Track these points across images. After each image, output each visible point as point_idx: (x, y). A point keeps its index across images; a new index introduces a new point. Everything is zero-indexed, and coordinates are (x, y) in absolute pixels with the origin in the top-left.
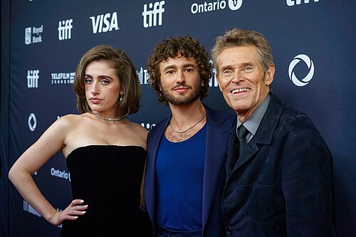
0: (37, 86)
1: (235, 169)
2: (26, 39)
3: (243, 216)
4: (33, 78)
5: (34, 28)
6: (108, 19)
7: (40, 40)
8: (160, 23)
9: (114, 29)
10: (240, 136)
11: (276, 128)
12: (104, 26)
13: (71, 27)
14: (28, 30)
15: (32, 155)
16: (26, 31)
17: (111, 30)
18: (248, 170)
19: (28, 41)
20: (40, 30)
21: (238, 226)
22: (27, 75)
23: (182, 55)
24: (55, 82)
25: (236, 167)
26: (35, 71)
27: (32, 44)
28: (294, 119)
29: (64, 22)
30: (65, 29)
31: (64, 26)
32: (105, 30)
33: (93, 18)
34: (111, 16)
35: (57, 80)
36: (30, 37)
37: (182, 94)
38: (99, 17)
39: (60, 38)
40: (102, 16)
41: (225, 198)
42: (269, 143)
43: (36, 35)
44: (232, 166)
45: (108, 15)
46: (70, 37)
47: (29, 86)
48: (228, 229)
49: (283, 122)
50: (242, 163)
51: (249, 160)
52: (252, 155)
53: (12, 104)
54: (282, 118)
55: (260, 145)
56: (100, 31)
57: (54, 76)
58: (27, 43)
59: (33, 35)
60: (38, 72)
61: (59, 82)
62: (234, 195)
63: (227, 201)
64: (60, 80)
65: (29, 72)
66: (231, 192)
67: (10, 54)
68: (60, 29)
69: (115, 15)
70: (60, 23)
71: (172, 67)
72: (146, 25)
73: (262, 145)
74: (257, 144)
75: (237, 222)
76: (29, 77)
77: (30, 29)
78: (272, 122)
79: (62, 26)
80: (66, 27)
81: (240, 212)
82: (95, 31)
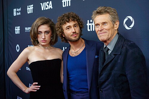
0: (19, 33)
1: (104, 65)
2: (14, 13)
3: (108, 85)
4: (17, 30)
5: (17, 9)
6: (48, 4)
7: (20, 14)
8: (70, 5)
9: (50, 8)
10: (105, 51)
11: (122, 47)
12: (46, 7)
13: (32, 8)
14: (15, 10)
15: (16, 65)
16: (14, 10)
17: (49, 8)
18: (110, 66)
19: (15, 14)
20: (20, 9)
21: (105, 89)
22: (15, 28)
23: (72, 20)
24: (27, 31)
25: (105, 64)
26: (18, 27)
27: (17, 16)
28: (130, 44)
29: (29, 6)
30: (30, 9)
31: (30, 7)
32: (47, 9)
33: (42, 4)
34: (49, 3)
35: (27, 30)
36: (16, 13)
37: (75, 37)
38: (44, 3)
39: (28, 13)
40: (45, 3)
41: (100, 77)
42: (119, 54)
43: (18, 12)
44: (103, 64)
45: (48, 2)
46: (32, 12)
47: (16, 33)
48: (101, 90)
49: (125, 45)
50: (107, 62)
51: (110, 61)
52: (112, 59)
53: (9, 41)
54: (124, 43)
55: (115, 55)
56: (45, 9)
57: (26, 29)
58: (15, 15)
59: (17, 12)
60: (19, 27)
61: (28, 31)
62: (104, 76)
63: (100, 78)
64: (29, 30)
65: (16, 27)
66: (103, 74)
67: (8, 20)
68: (28, 9)
69: (51, 2)
70: (28, 6)
71: (69, 26)
72: (64, 6)
73: (116, 55)
74: (114, 54)
75: (105, 87)
76: (16, 29)
77: (15, 9)
78: (120, 45)
79: (29, 7)
80: (31, 8)
81: (107, 83)
82: (43, 9)
